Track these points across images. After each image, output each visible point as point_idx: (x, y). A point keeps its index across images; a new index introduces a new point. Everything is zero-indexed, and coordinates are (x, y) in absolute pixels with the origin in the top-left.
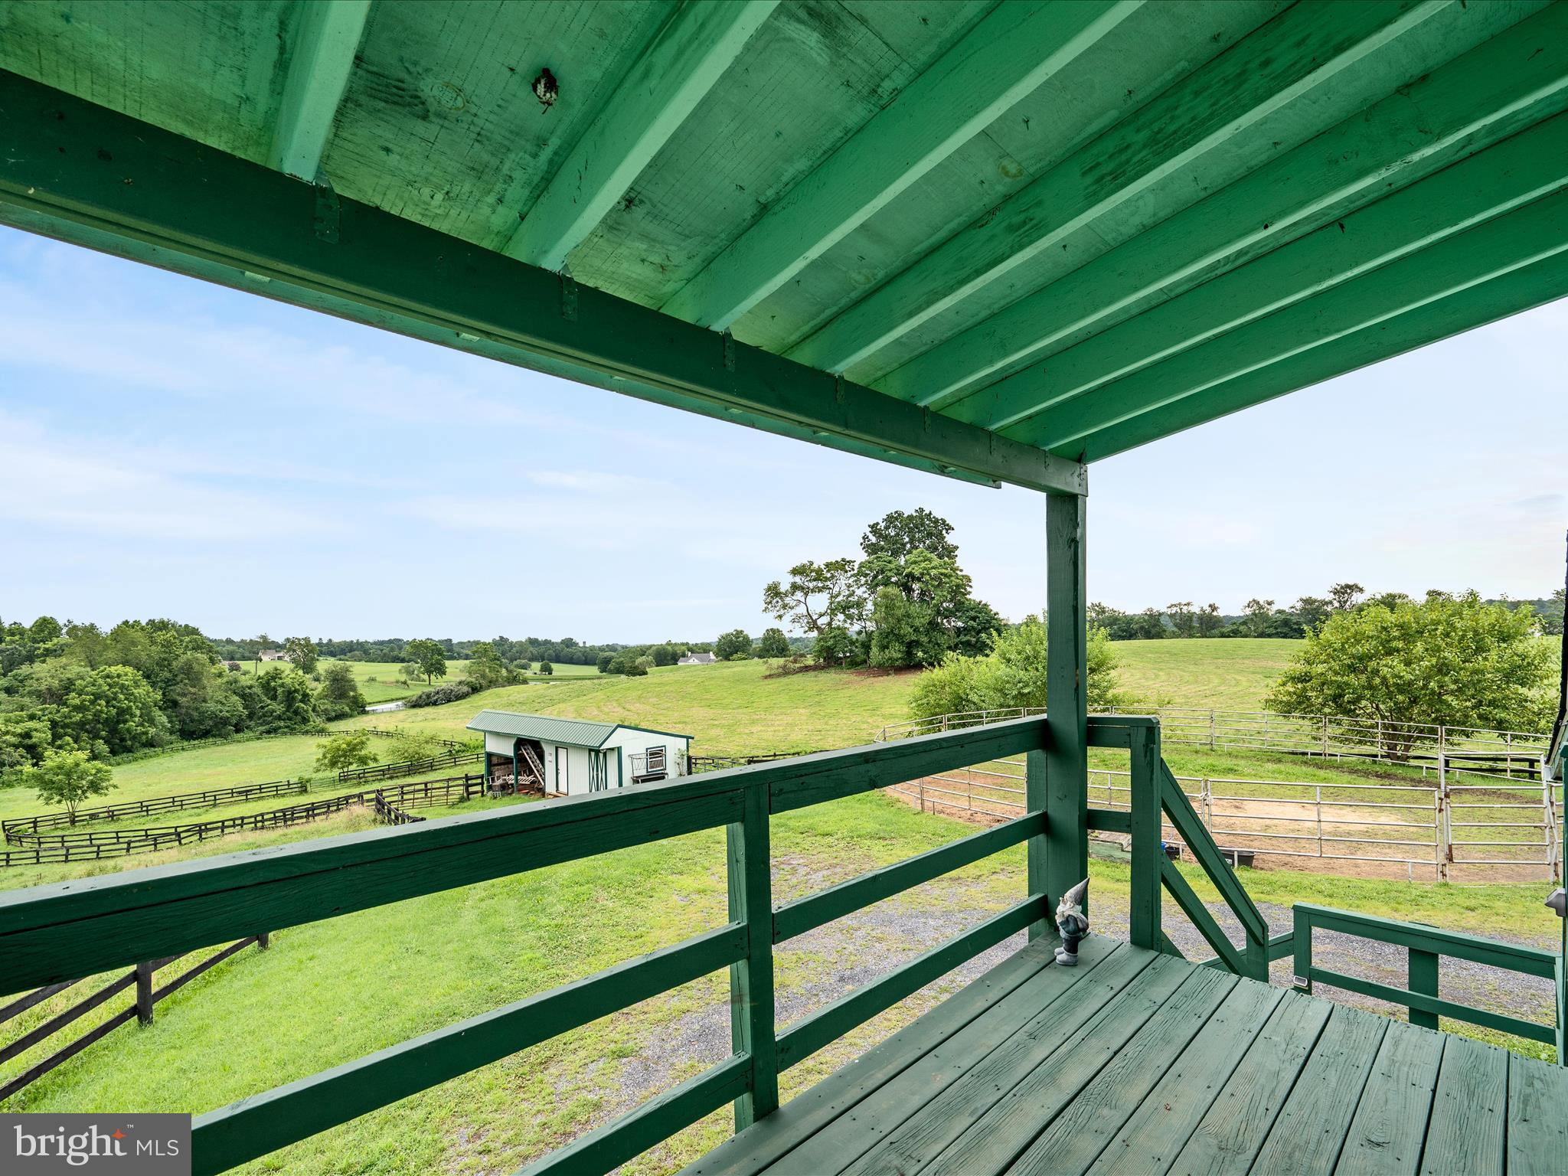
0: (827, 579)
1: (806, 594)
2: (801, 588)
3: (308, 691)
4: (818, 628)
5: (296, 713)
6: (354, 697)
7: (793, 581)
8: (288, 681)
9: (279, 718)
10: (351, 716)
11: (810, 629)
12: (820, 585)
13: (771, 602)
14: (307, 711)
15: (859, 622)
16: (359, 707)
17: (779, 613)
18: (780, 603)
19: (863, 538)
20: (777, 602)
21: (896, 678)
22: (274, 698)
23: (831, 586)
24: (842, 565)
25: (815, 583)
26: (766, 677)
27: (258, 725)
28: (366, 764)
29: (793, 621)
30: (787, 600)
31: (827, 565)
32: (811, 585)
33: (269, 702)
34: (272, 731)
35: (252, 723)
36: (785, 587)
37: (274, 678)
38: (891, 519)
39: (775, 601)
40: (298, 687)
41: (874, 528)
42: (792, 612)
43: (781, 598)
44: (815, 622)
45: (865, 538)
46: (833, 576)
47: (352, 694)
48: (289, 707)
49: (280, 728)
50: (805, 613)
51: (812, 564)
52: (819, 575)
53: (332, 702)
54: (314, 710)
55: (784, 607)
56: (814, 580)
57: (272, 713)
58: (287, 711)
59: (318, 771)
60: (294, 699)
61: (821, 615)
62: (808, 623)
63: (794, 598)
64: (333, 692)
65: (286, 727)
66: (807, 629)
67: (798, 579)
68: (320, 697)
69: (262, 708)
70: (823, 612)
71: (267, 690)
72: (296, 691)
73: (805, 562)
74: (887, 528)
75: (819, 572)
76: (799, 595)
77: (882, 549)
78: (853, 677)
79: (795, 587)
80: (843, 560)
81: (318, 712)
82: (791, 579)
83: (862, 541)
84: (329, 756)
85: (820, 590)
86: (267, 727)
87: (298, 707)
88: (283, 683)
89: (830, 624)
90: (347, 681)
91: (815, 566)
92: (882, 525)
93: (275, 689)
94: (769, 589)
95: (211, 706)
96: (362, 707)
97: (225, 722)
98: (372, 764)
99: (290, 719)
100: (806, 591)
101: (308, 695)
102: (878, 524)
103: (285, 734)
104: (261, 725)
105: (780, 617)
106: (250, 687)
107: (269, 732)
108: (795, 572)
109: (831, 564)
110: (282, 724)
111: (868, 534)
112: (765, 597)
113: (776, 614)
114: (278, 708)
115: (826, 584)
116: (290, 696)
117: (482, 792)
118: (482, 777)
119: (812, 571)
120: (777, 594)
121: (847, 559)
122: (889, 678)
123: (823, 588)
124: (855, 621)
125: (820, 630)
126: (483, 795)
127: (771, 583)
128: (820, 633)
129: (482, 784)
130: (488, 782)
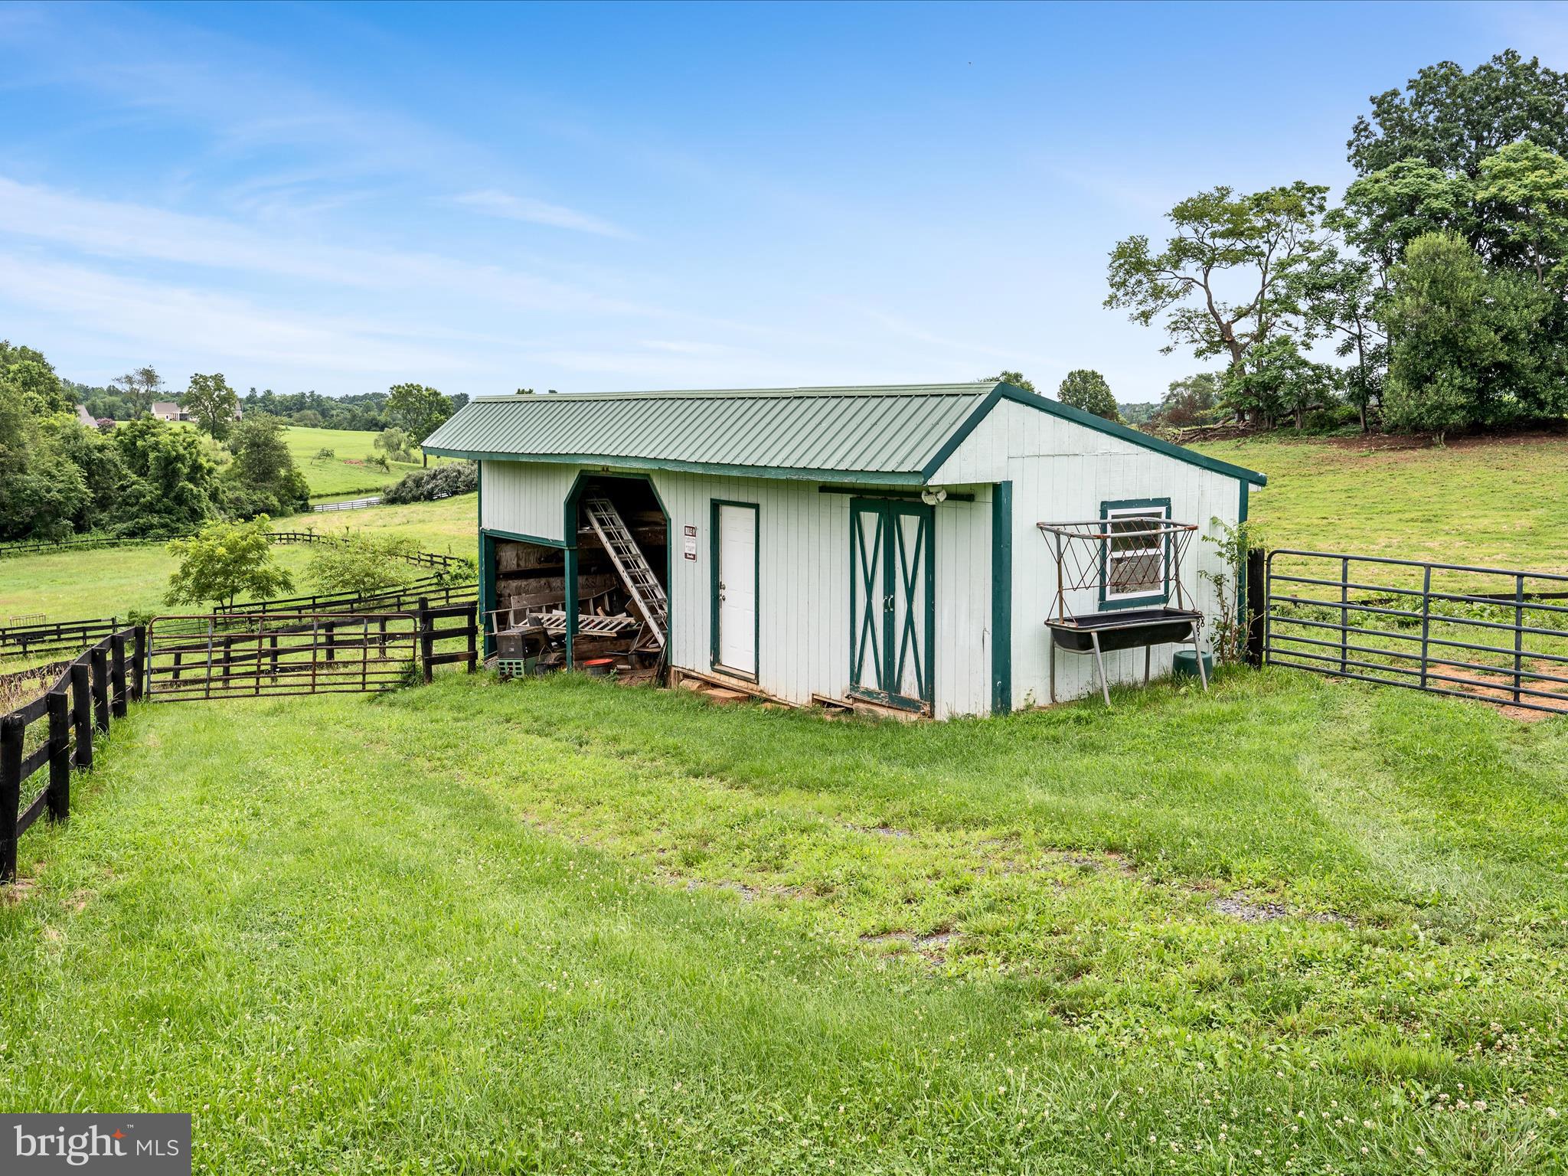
0: (1259, 232)
1: (1209, 266)
2: (1197, 252)
3: (202, 460)
4: (1231, 344)
5: (180, 500)
6: (288, 479)
7: (1176, 236)
8: (165, 439)
9: (150, 508)
10: (283, 514)
11: (1213, 348)
12: (1240, 245)
13: (1124, 284)
14: (198, 497)
15: (1346, 325)
16: (298, 499)
17: (1142, 308)
18: (1147, 285)
19: (1356, 129)
20: (1140, 282)
21: (1455, 453)
22: (142, 472)
23: (1265, 248)
24: (1294, 202)
25: (1227, 242)
27: (114, 519)
28: (269, 593)
29: (1175, 328)
30: (1164, 278)
31: (1260, 202)
32: (1220, 243)
33: (134, 477)
34: (139, 533)
35: (104, 516)
36: (1157, 249)
37: (142, 434)
38: (1427, 84)
39: (1133, 281)
40: (181, 450)
42: (1174, 306)
43: (1148, 273)
44: (1226, 329)
45: (1361, 129)
46: (1269, 225)
47: (283, 472)
48: (168, 487)
49: (152, 527)
50: (1204, 307)
51: (1224, 192)
52: (1237, 222)
53: (249, 486)
54: (214, 497)
55: (1157, 293)
56: (1223, 235)
57: (137, 498)
58: (165, 495)
59: (172, 602)
60: (176, 473)
61: (1241, 314)
62: (1208, 331)
63: (1177, 272)
64: (249, 467)
65: (164, 526)
66: (1204, 345)
67: (1188, 232)
68: (229, 477)
69: (123, 488)
70: (1244, 306)
71: (133, 456)
72: (179, 458)
73: (1209, 189)
74: (1417, 104)
75: (1238, 213)
76: (1191, 268)
77: (1407, 151)
78: (1333, 450)
79: (1181, 250)
80: (1299, 186)
81: (222, 502)
82: (1173, 231)
83: (1352, 136)
84: (194, 571)
85: (1234, 258)
86: (129, 524)
87: (183, 488)
88: (157, 443)
89: (1259, 336)
90: (275, 448)
91: (1234, 199)
92: (1406, 97)
93: (145, 455)
94: (1121, 253)
95: (33, 480)
96: (301, 498)
97: (55, 510)
98: (281, 594)
99: (169, 511)
100: (1208, 259)
101: (200, 467)
102: (1394, 94)
103: (159, 538)
104: (121, 519)
105: (1146, 316)
106: (101, 449)
107: (132, 534)
108: (1183, 214)
109: (1266, 197)
110: (155, 520)
111: (1368, 118)
112: (1109, 273)
113: (1134, 309)
114: (148, 488)
115: (1254, 243)
116: (169, 467)
117: (472, 657)
118: (469, 611)
119: (1225, 210)
120: (1140, 266)
121: (1310, 184)
122: (1433, 451)
123: (1247, 251)
124: (1336, 321)
125: (1236, 349)
126: (472, 668)
127: (1125, 239)
128: (1237, 355)
129: (471, 632)
130: (489, 626)
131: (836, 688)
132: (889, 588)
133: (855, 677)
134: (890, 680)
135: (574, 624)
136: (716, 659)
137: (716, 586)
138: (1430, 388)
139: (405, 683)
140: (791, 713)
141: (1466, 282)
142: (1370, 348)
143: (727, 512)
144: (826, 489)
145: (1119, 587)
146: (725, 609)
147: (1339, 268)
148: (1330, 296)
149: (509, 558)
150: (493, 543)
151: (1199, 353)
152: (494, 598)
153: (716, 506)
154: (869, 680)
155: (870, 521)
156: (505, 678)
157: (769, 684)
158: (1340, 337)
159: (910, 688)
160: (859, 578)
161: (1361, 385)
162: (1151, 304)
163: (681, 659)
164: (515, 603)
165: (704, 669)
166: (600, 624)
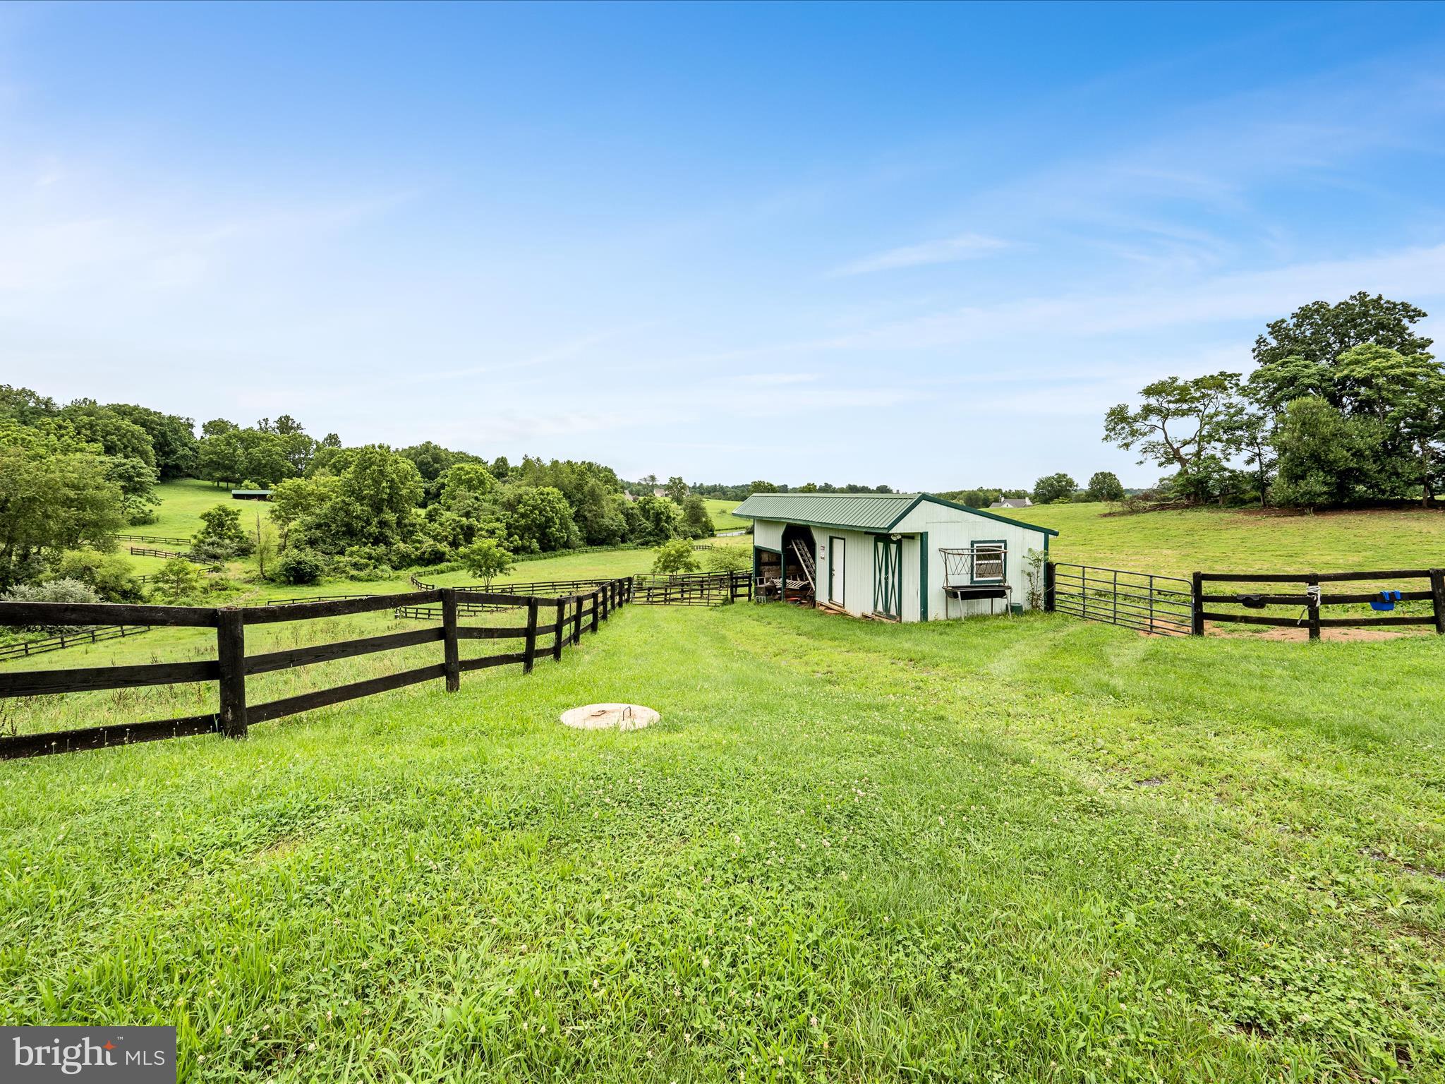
0: (1198, 400)
1: (1165, 418)
2: (1158, 411)
3: (671, 514)
4: (1180, 459)
5: (662, 530)
6: (706, 522)
7: (1145, 403)
8: (657, 505)
9: (650, 534)
10: (703, 538)
11: (1169, 461)
12: (1185, 406)
13: (1114, 429)
14: (668, 530)
15: (1249, 448)
16: (710, 531)
17: (1125, 441)
18: (1127, 429)
19: (1258, 342)
20: (1124, 428)
21: (1320, 519)
22: (647, 519)
23: (1202, 408)
24: (1219, 382)
25: (1178, 405)
26: (1105, 516)
27: (636, 538)
29: (1145, 451)
30: (1137, 425)
31: (1197, 383)
32: (1172, 406)
33: (645, 521)
34: (645, 544)
35: (632, 537)
36: (1134, 409)
37: (648, 503)
38: (1305, 315)
39: (1119, 427)
40: (663, 510)
41: (1276, 328)
42: (1144, 440)
43: (1128, 423)
44: (1176, 451)
45: (1261, 341)
46: (1204, 396)
47: (704, 519)
48: (657, 525)
49: (650, 541)
50: (1162, 440)
51: (1175, 379)
52: (1183, 394)
53: (690, 525)
54: (675, 529)
55: (1133, 433)
56: (1177, 401)
57: (645, 529)
58: (656, 528)
60: (660, 519)
61: (1185, 443)
62: (1166, 453)
63: (1146, 422)
64: (690, 517)
65: (655, 541)
66: (1163, 460)
67: (1153, 401)
68: (682, 521)
69: (640, 525)
70: (1188, 439)
71: (644, 512)
72: (662, 513)
73: (1164, 377)
74: (1298, 326)
75: (1184, 390)
76: (1154, 420)
77: (1291, 352)
78: (1240, 516)
79: (1148, 411)
80: (1223, 374)
81: (678, 532)
82: (1143, 401)
83: (1255, 346)
84: (663, 561)
85: (1184, 413)
86: (642, 540)
87: (663, 526)
88: (654, 507)
89: (1198, 454)
90: (701, 509)
91: (1180, 383)
92: (1291, 322)
93: (649, 511)
94: (1112, 413)
95: (607, 521)
97: (614, 534)
99: (657, 535)
100: (1165, 415)
101: (670, 517)
102: (1283, 321)
104: (639, 538)
105: (1127, 445)
106: (632, 509)
107: (643, 544)
108: (1149, 392)
109: (1201, 380)
110: (652, 538)
111: (1266, 335)
112: (1105, 424)
113: (1120, 442)
114: (649, 525)
115: (1194, 406)
116: (658, 516)
117: (750, 596)
118: (749, 577)
119: (1175, 389)
120: (1124, 419)
121: (1229, 372)
122: (1305, 518)
123: (1190, 410)
124: (1243, 446)
125: (1183, 461)
126: (750, 599)
127: (1114, 406)
128: (1183, 465)
129: (750, 586)
130: (756, 584)
131: (869, 611)
132: (887, 573)
133: (875, 606)
134: (887, 608)
135: (785, 583)
136: (831, 599)
137: (831, 570)
138: (1302, 483)
139: (723, 604)
140: (854, 620)
141: (1327, 424)
142: (1266, 460)
143: (835, 541)
144: (866, 533)
145: (980, 575)
146: (834, 579)
147: (1246, 417)
148: (1239, 433)
149: (765, 557)
150: (758, 551)
151: (1160, 465)
152: (759, 572)
153: (831, 539)
154: (880, 608)
155: (881, 545)
156: (758, 602)
157: (848, 609)
158: (1246, 454)
159: (893, 611)
160: (877, 569)
161: (1260, 482)
162: (1130, 439)
163: (818, 599)
164: (766, 575)
165: (826, 602)
166: (795, 584)
